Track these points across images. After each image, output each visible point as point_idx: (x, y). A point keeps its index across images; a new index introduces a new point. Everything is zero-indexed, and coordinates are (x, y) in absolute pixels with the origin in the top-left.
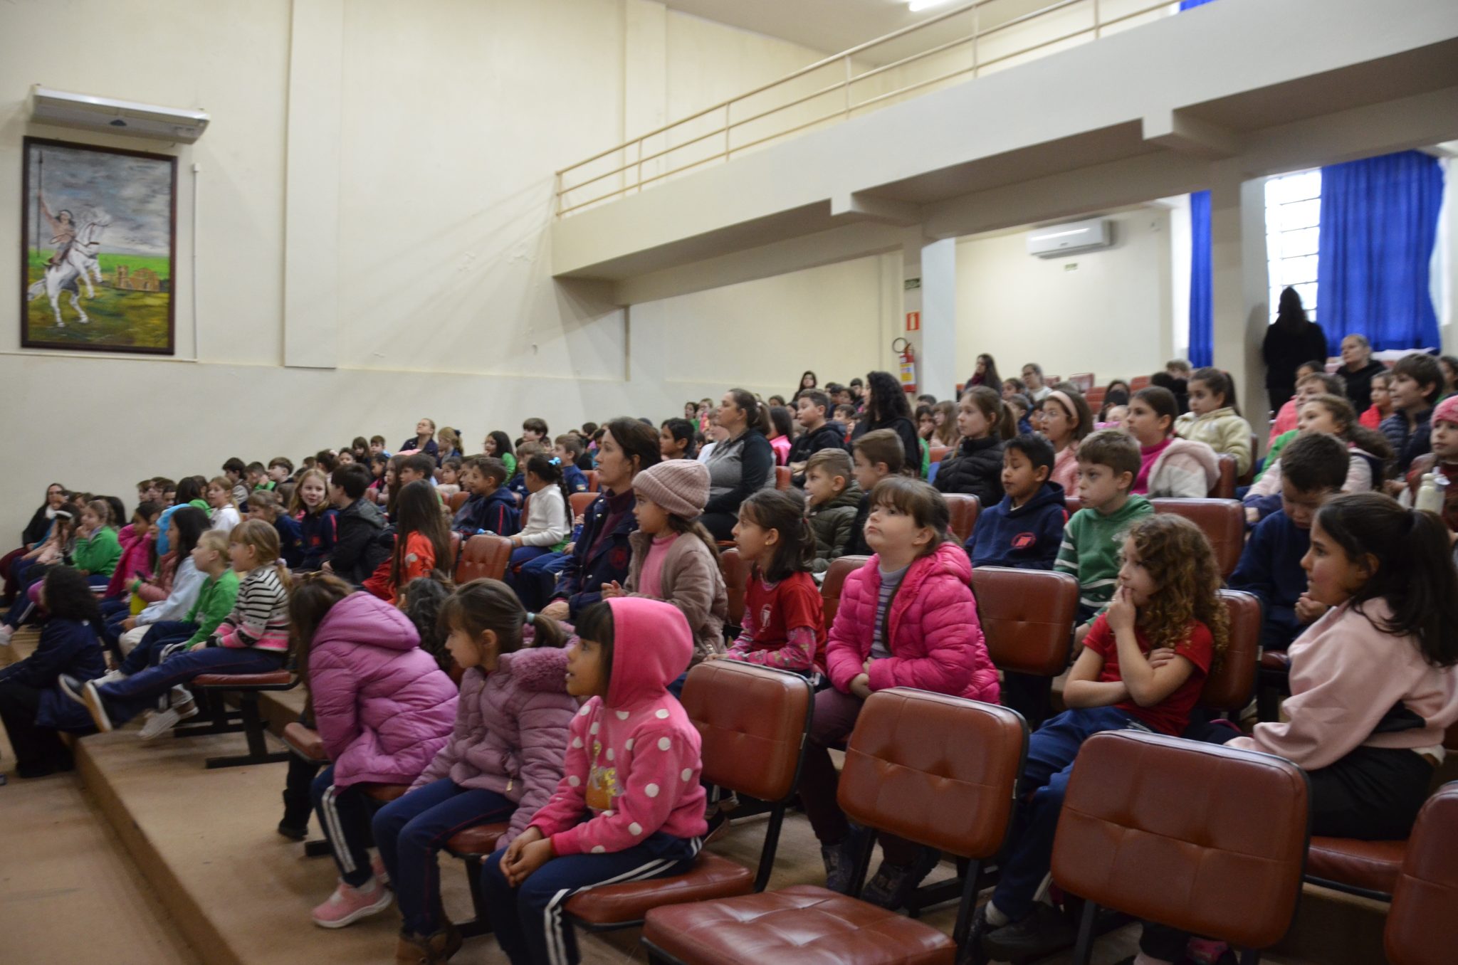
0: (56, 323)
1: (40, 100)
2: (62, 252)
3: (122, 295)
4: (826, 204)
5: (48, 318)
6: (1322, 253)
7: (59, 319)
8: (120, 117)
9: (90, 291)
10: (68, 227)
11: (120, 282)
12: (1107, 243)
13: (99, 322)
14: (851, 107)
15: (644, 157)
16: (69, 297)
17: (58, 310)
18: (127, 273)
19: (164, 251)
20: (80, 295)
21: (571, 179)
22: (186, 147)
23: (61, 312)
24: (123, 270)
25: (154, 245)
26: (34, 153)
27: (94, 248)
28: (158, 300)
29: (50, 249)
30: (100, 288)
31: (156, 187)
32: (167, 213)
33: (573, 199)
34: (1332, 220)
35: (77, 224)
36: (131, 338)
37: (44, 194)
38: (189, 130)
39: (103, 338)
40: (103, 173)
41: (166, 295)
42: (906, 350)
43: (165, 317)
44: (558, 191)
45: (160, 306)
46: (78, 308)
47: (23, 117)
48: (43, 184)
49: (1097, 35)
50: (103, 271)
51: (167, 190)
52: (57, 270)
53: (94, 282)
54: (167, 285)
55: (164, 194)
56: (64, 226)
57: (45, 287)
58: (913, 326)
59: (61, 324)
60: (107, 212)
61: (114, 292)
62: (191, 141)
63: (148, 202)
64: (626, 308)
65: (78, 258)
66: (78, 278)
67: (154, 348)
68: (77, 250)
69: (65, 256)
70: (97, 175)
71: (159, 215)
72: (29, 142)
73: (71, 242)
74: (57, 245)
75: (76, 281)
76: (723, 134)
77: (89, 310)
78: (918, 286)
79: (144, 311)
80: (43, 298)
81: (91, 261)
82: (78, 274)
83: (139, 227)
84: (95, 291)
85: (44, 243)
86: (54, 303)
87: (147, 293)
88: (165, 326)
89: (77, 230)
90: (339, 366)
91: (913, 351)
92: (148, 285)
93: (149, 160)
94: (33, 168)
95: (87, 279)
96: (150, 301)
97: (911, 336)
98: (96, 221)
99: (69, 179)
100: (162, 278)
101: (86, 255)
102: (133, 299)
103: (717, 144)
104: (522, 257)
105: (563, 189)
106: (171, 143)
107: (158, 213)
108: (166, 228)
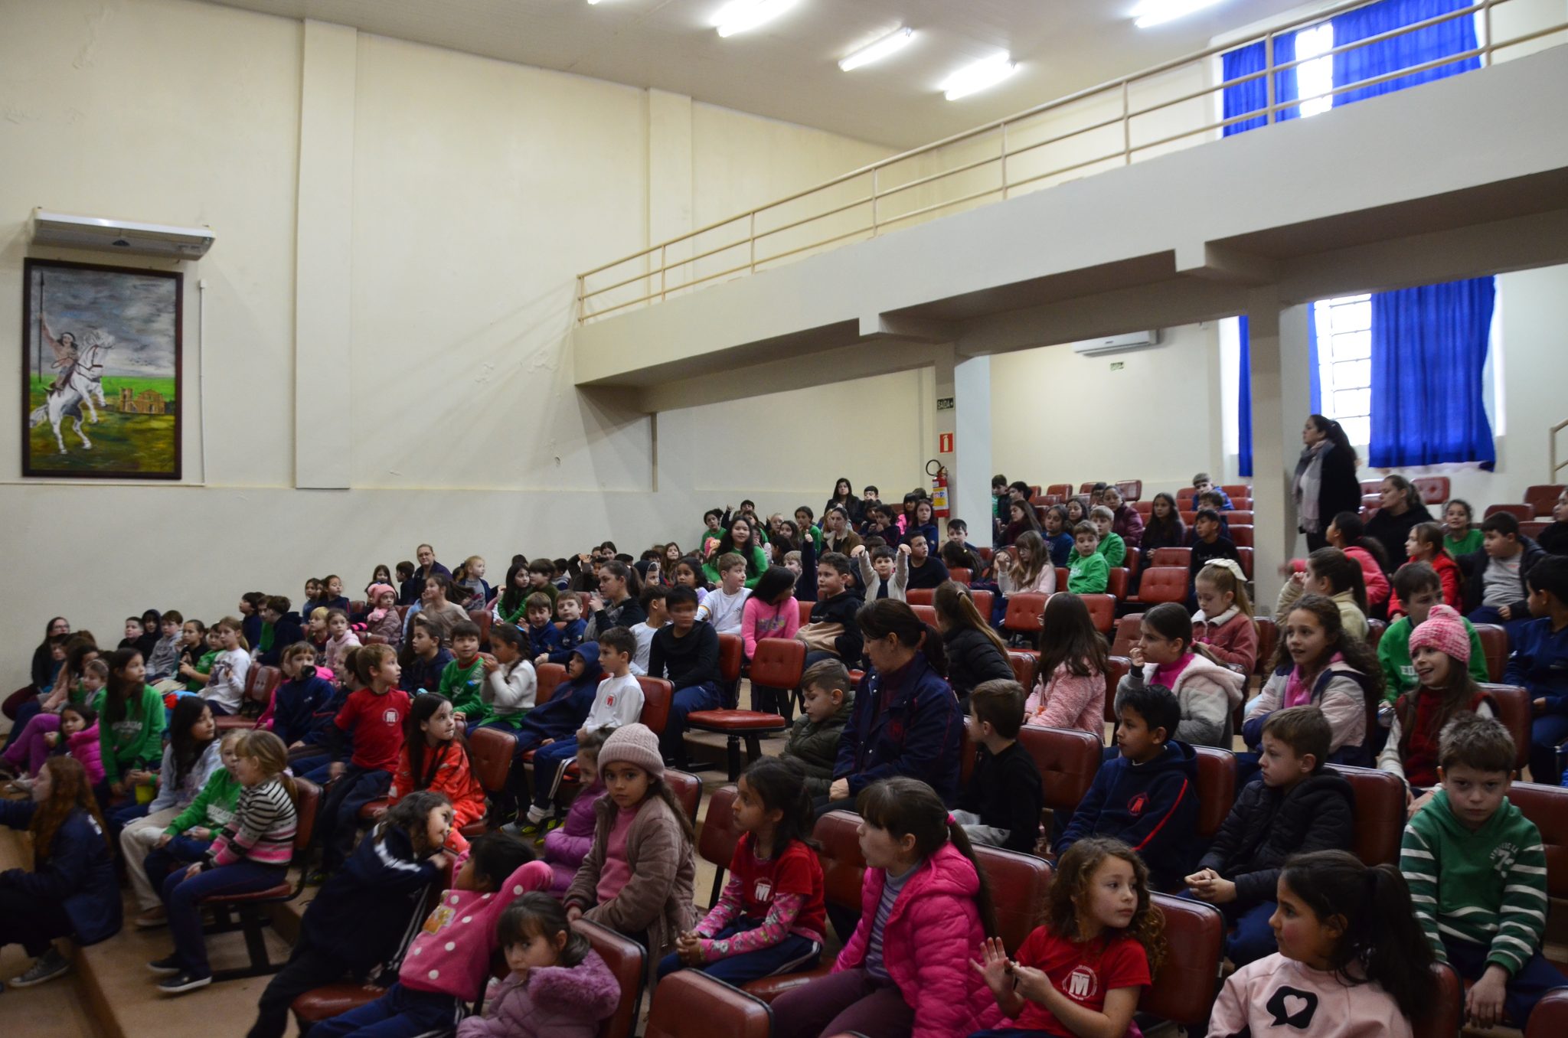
0: (59, 450)
1: (41, 224)
2: (64, 376)
3: (127, 419)
4: (854, 324)
5: (52, 446)
6: (1375, 358)
7: (61, 446)
8: (123, 238)
9: (93, 415)
10: (70, 350)
11: (124, 406)
12: (1154, 341)
13: (103, 447)
14: (879, 222)
15: (667, 265)
16: (72, 422)
17: (60, 436)
18: (131, 396)
19: (170, 372)
20: (83, 420)
21: (594, 283)
22: (191, 264)
23: (63, 439)
24: (127, 393)
25: (159, 366)
26: (36, 275)
27: (97, 371)
28: (162, 424)
29: (52, 373)
30: (104, 413)
31: (161, 305)
32: (172, 332)
33: (597, 304)
34: (1384, 325)
35: (79, 347)
36: (136, 463)
37: (45, 316)
38: (193, 248)
39: (107, 464)
40: (106, 293)
41: (172, 418)
42: (939, 474)
43: (172, 441)
44: (579, 295)
45: (166, 429)
46: (80, 433)
47: (24, 239)
48: (44, 307)
49: (1128, 160)
50: (106, 394)
51: (172, 309)
52: (59, 396)
53: (97, 405)
54: (172, 407)
55: (170, 313)
56: (66, 349)
57: (47, 413)
58: (946, 448)
59: (64, 451)
60: (110, 333)
61: (118, 416)
62: (197, 258)
63: (153, 321)
64: (653, 415)
65: (81, 382)
66: (80, 403)
67: (160, 473)
68: (79, 374)
69: (67, 380)
70: (99, 295)
71: (165, 335)
72: (30, 264)
73: (73, 365)
74: (60, 369)
75: (79, 406)
76: (749, 244)
77: (91, 435)
78: (952, 407)
79: (149, 435)
80: (44, 425)
81: (94, 384)
82: (81, 398)
83: (143, 348)
84: (98, 416)
85: (46, 367)
86: (56, 430)
87: (152, 416)
88: (172, 449)
89: (79, 354)
90: (354, 486)
91: (946, 475)
92: (153, 408)
93: (153, 278)
94: (35, 291)
95: (90, 403)
96: (155, 424)
97: (944, 458)
98: (99, 343)
99: (71, 300)
100: (168, 400)
101: (88, 379)
102: (137, 422)
103: (742, 254)
104: (543, 365)
105: (585, 294)
106: (175, 260)
107: (162, 333)
108: (172, 348)
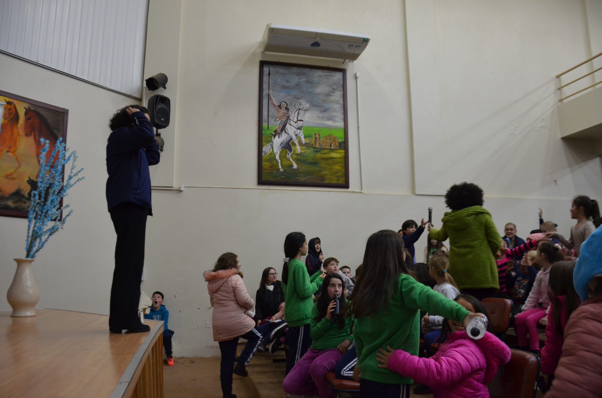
2: (281, 126)
3: (317, 151)
5: (275, 167)
9: (298, 149)
10: (285, 111)
11: (316, 144)
13: (304, 168)
17: (279, 161)
18: (320, 138)
19: (341, 124)
22: (351, 63)
24: (317, 136)
25: (334, 121)
26: (266, 70)
28: (337, 155)
29: (275, 124)
30: (304, 148)
31: (334, 87)
32: (341, 102)
35: (290, 109)
36: (322, 179)
37: (271, 92)
39: (306, 178)
40: (304, 80)
41: (343, 151)
43: (343, 165)
45: (340, 158)
46: (291, 159)
47: (259, 50)
48: (270, 87)
50: (305, 137)
51: (341, 89)
52: (279, 137)
53: (300, 143)
54: (343, 145)
55: (339, 91)
56: (283, 111)
61: (312, 149)
63: (330, 96)
67: (336, 183)
68: (290, 125)
69: (283, 128)
70: (301, 81)
72: (263, 64)
73: (287, 120)
74: (279, 122)
77: (298, 161)
79: (330, 161)
81: (299, 131)
82: (291, 139)
83: (326, 110)
85: (271, 121)
86: (277, 157)
87: (332, 150)
88: (343, 170)
89: (290, 113)
92: (332, 145)
93: (329, 71)
94: (265, 78)
95: (296, 142)
96: (333, 155)
99: (285, 83)
100: (340, 141)
101: (295, 128)
102: (323, 154)
106: (342, 60)
107: (336, 102)
108: (341, 110)
